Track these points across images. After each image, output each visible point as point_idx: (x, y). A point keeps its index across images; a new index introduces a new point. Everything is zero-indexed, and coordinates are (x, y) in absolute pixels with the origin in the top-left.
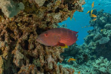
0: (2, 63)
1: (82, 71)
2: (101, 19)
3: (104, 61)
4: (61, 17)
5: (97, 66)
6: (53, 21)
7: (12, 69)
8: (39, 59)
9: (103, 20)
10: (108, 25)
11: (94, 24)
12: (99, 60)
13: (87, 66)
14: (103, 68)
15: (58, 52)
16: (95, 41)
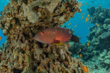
0: (28, 59)
1: (89, 65)
2: (100, 15)
3: (108, 54)
4: (65, 19)
5: (102, 59)
6: (59, 23)
7: (34, 64)
8: (53, 54)
9: (102, 15)
10: (107, 19)
11: (94, 21)
12: (103, 53)
13: (93, 61)
14: (108, 60)
15: (66, 47)
16: (97, 37)
